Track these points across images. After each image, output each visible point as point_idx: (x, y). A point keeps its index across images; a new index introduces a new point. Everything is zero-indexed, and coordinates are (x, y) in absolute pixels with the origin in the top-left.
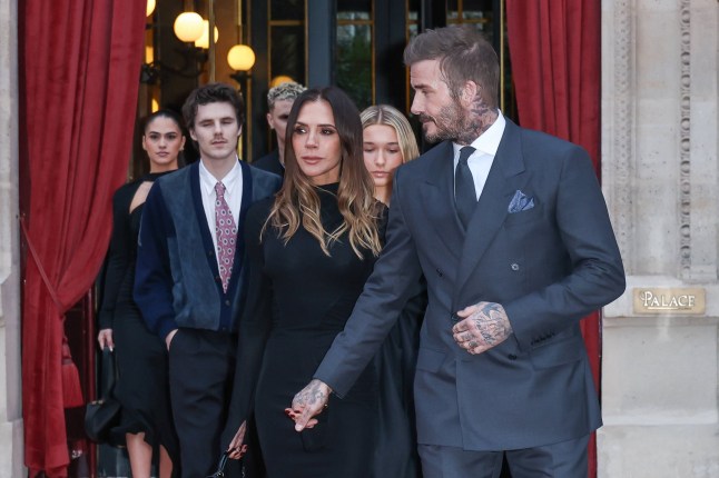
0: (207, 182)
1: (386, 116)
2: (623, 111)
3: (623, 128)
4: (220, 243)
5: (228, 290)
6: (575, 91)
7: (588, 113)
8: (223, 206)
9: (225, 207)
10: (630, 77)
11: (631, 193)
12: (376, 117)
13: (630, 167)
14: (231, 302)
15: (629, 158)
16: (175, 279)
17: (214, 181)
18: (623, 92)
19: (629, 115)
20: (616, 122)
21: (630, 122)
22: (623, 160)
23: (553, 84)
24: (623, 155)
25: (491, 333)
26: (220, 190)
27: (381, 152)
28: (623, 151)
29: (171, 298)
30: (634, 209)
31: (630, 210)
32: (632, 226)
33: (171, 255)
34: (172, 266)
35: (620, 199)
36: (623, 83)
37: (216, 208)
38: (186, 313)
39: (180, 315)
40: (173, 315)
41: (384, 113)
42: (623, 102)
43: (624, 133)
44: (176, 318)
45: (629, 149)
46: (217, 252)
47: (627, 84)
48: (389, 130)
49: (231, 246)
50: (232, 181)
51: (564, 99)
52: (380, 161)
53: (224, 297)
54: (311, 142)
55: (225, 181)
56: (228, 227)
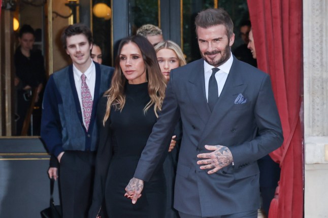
0: (77, 74)
1: (169, 45)
2: (317, 29)
3: (317, 40)
4: (83, 106)
5: (88, 130)
6: (286, 15)
7: (295, 29)
8: (85, 86)
9: (87, 87)
10: (321, 6)
11: (323, 82)
12: (164, 45)
13: (322, 65)
14: (91, 135)
15: (322, 59)
16: (63, 125)
17: (80, 74)
18: (317, 16)
19: (321, 31)
20: (313, 36)
21: (322, 36)
22: (317, 61)
23: (271, 12)
24: (318, 58)
25: (223, 161)
26: (83, 78)
27: (167, 62)
28: (318, 55)
29: (61, 136)
30: (325, 93)
31: (323, 94)
32: (324, 104)
33: (60, 114)
34: (61, 119)
35: (316, 87)
36: (317, 10)
37: (82, 88)
38: (68, 143)
39: (65, 144)
40: (61, 145)
41: (168, 43)
42: (317, 23)
43: (318, 43)
44: (63, 146)
45: (322, 54)
46: (82, 110)
47: (320, 11)
48: (171, 51)
49: (89, 107)
50: (90, 73)
51: (279, 21)
52: (167, 67)
53: (86, 133)
54: (128, 64)
55: (86, 74)
56: (88, 97)
